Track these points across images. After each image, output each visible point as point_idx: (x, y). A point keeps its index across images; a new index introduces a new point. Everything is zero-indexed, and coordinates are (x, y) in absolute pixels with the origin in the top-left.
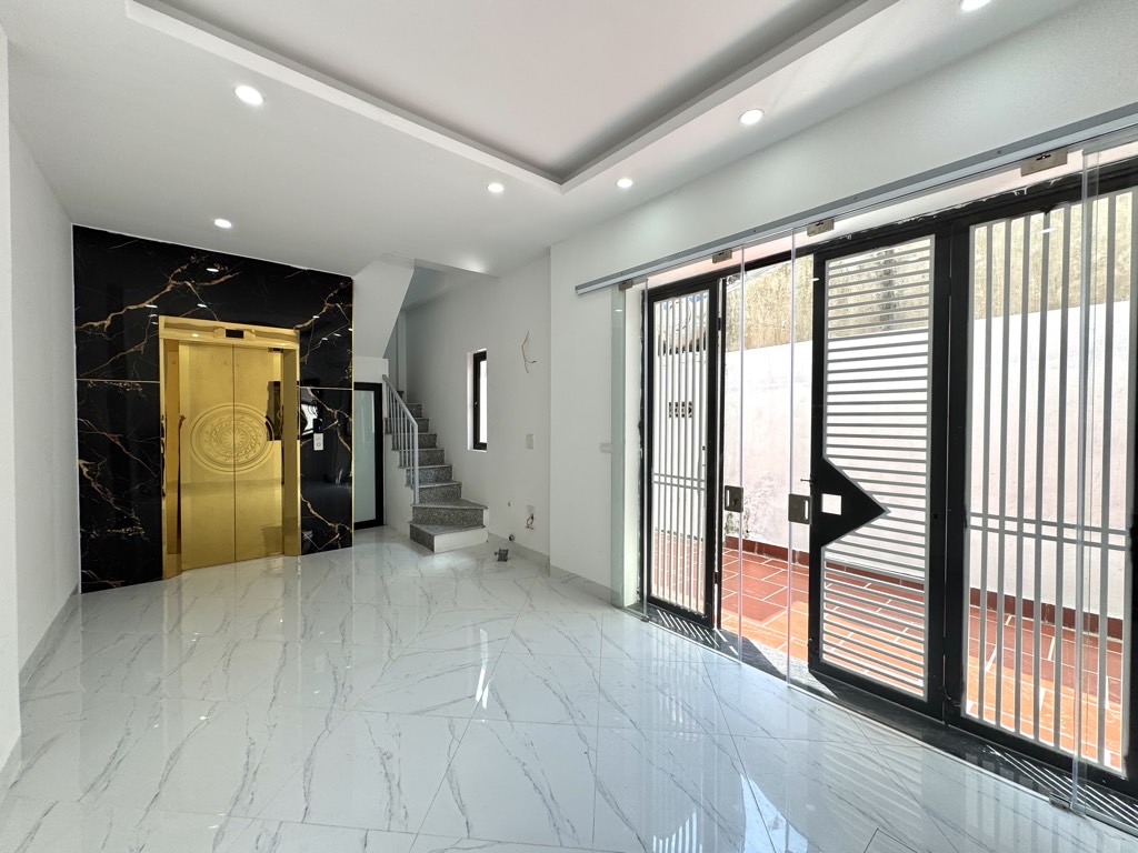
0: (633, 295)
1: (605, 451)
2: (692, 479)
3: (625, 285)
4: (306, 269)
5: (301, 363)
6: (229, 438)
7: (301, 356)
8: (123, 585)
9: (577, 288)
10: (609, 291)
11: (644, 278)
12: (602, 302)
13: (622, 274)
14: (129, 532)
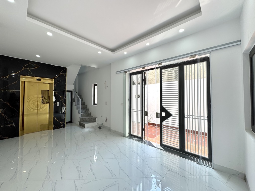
0: (127, 74)
1: (122, 105)
2: (139, 110)
3: (126, 72)
4: (56, 65)
5: (54, 87)
6: (36, 103)
7: (54, 85)
8: (9, 138)
9: (116, 72)
10: (122, 73)
11: (129, 71)
12: (121, 75)
13: (125, 70)
14: (11, 125)
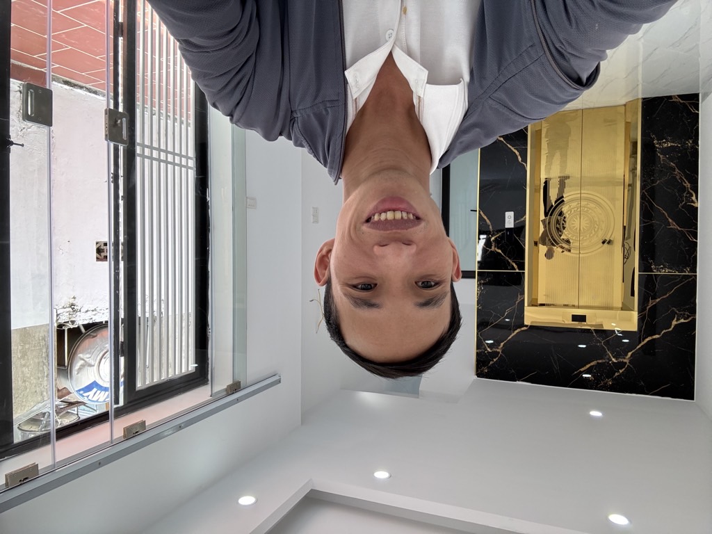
1: (253, 199)
2: (151, 158)
3: (235, 388)
4: (518, 382)
5: (524, 294)
6: (584, 223)
7: (524, 300)
8: (670, 97)
9: (279, 381)
10: (250, 379)
11: (215, 398)
13: (238, 400)
14: (665, 143)
